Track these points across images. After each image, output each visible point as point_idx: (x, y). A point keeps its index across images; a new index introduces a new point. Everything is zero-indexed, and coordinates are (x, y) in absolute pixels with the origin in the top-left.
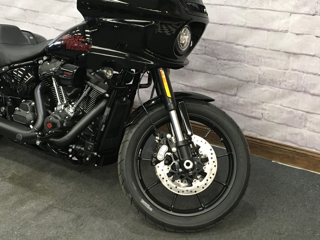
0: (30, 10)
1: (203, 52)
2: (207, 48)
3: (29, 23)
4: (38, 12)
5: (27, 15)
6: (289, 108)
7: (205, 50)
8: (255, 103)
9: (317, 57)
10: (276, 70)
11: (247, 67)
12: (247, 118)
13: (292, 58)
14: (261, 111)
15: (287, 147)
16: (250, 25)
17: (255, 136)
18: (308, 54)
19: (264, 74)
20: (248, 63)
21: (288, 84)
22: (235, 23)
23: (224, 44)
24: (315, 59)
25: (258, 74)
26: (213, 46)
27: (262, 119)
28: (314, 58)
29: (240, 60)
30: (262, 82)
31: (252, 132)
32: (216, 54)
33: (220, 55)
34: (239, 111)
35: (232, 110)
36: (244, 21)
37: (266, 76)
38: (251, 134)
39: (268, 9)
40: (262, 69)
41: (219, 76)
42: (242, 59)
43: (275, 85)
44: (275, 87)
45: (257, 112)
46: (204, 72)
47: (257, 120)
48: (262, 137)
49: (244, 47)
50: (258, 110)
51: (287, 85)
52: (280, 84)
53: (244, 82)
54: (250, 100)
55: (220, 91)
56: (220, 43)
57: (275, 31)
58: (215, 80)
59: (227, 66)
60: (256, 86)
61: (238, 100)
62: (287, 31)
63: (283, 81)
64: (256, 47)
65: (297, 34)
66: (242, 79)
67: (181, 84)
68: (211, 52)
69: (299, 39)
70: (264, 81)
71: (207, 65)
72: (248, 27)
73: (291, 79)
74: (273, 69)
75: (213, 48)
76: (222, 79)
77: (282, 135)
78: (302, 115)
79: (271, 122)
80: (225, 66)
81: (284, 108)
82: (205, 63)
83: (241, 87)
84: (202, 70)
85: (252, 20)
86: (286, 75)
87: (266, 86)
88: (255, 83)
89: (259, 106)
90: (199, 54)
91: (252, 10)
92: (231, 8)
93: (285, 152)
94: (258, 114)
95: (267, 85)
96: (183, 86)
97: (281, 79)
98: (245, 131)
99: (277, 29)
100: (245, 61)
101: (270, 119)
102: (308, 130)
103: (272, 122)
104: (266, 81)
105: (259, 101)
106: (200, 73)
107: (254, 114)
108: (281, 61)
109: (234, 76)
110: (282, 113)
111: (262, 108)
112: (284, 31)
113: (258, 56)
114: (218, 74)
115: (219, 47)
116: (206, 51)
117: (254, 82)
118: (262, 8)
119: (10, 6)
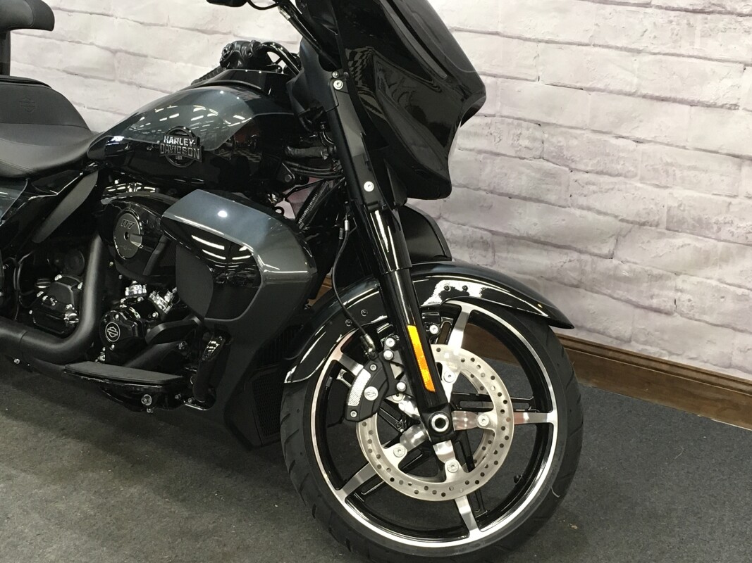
0: (127, 53)
1: (538, 153)
2: (546, 145)
3: (122, 82)
4: (145, 56)
5: (119, 62)
6: (740, 287)
7: (541, 149)
8: (659, 275)
11: (639, 188)
12: (638, 311)
13: (746, 169)
14: (672, 294)
15: (734, 381)
16: (650, 92)
17: (656, 356)
19: (680, 206)
20: (642, 180)
21: (736, 230)
22: (615, 86)
23: (585, 136)
25: (666, 207)
26: (560, 139)
27: (676, 314)
29: (624, 172)
30: (674, 225)
31: (651, 346)
32: (566, 158)
33: (578, 160)
34: (620, 293)
35: (605, 292)
36: (635, 80)
37: (684, 210)
38: (646, 350)
39: (691, 54)
40: (675, 196)
41: (572, 210)
42: (629, 171)
43: (707, 232)
44: (705, 237)
45: (663, 298)
46: (538, 201)
47: (663, 315)
48: (675, 357)
49: (635, 143)
50: (665, 292)
51: (736, 232)
52: (719, 229)
53: (631, 225)
54: (647, 268)
55: (575, 246)
56: (579, 132)
57: (709, 106)
58: (564, 220)
59: (593, 188)
60: (661, 235)
61: (616, 267)
62: (736, 105)
63: (725, 223)
64: (661, 143)
66: (628, 219)
67: (481, 229)
68: (556, 153)
70: (682, 222)
71: (547, 184)
72: (644, 97)
73: (744, 219)
74: (703, 195)
75: (559, 144)
76: (580, 217)
77: (723, 352)
79: (696, 320)
80: (589, 186)
81: (728, 286)
82: (540, 180)
83: (624, 236)
84: (534, 197)
85: (652, 80)
86: (732, 209)
87: (685, 234)
88: (661, 226)
89: (669, 283)
90: (527, 159)
91: (654, 56)
92: (606, 50)
93: (729, 394)
94: (665, 301)
95: (687, 233)
96: (486, 232)
97: (721, 219)
98: (633, 343)
99: (712, 101)
100: (636, 175)
101: (694, 315)
103: (699, 320)
104: (686, 224)
105: (668, 271)
106: (528, 204)
107: (655, 302)
108: (722, 175)
109: (609, 212)
110: (722, 300)
111: (676, 287)
112: (728, 106)
113: (667, 164)
114: (570, 205)
115: (575, 142)
116: (543, 151)
117: (657, 225)
118: (678, 52)
119: (79, 42)
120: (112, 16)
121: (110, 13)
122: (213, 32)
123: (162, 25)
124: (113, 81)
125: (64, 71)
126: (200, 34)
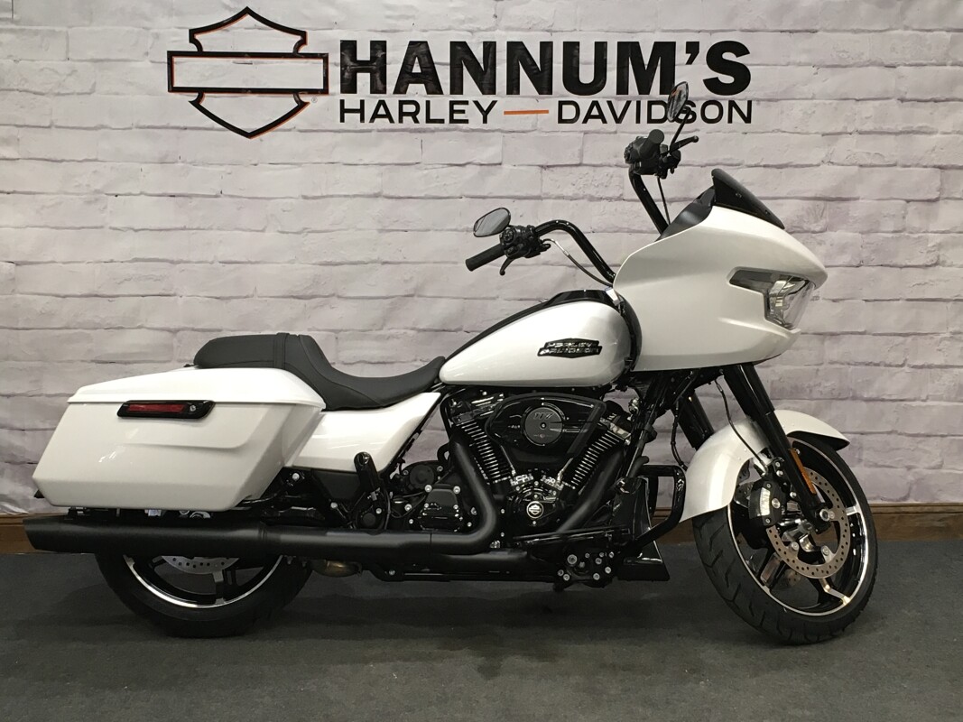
0: (193, 330)
4: (220, 331)
5: (180, 341)
9: (869, 334)
10: (803, 367)
13: (827, 343)
18: (854, 330)
21: (824, 389)
24: (867, 339)
28: (865, 336)
30: (776, 395)
40: (776, 371)
43: (802, 395)
44: (801, 399)
51: (823, 391)
52: (811, 391)
63: (815, 386)
65: (834, 301)
69: (839, 308)
70: (782, 391)
73: (827, 381)
74: (798, 367)
78: (854, 439)
86: (819, 374)
95: (786, 399)
97: (812, 383)
102: (865, 465)
108: (810, 350)
119: (122, 328)
120: (174, 295)
121: (172, 292)
122: (313, 297)
123: (245, 297)
124: (169, 361)
125: (92, 361)
126: (296, 300)
